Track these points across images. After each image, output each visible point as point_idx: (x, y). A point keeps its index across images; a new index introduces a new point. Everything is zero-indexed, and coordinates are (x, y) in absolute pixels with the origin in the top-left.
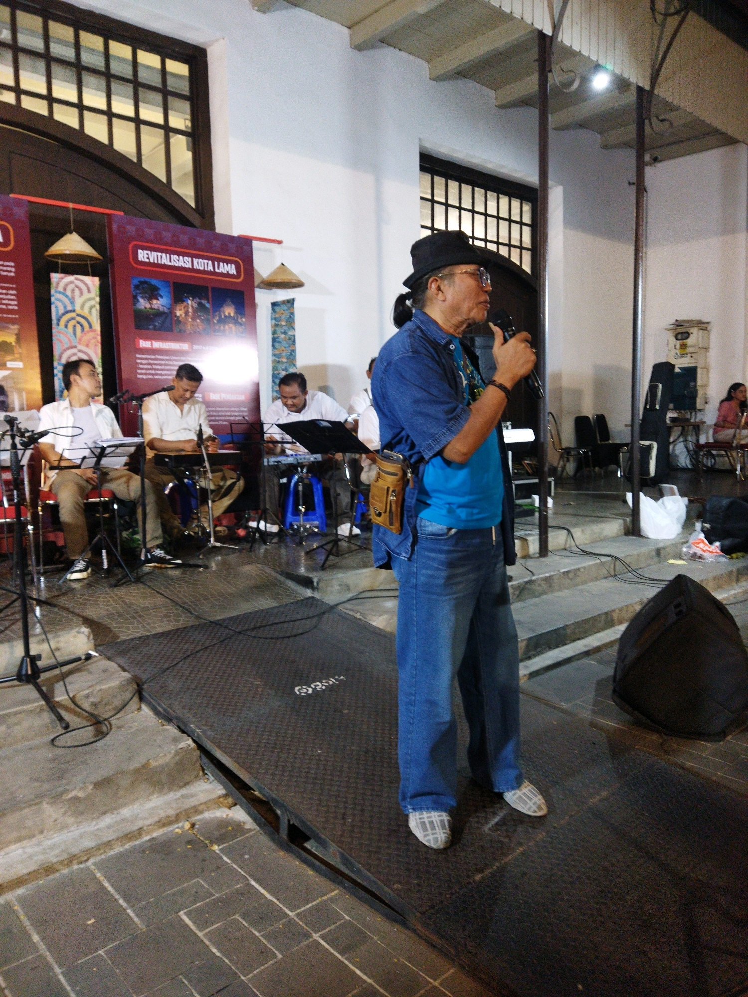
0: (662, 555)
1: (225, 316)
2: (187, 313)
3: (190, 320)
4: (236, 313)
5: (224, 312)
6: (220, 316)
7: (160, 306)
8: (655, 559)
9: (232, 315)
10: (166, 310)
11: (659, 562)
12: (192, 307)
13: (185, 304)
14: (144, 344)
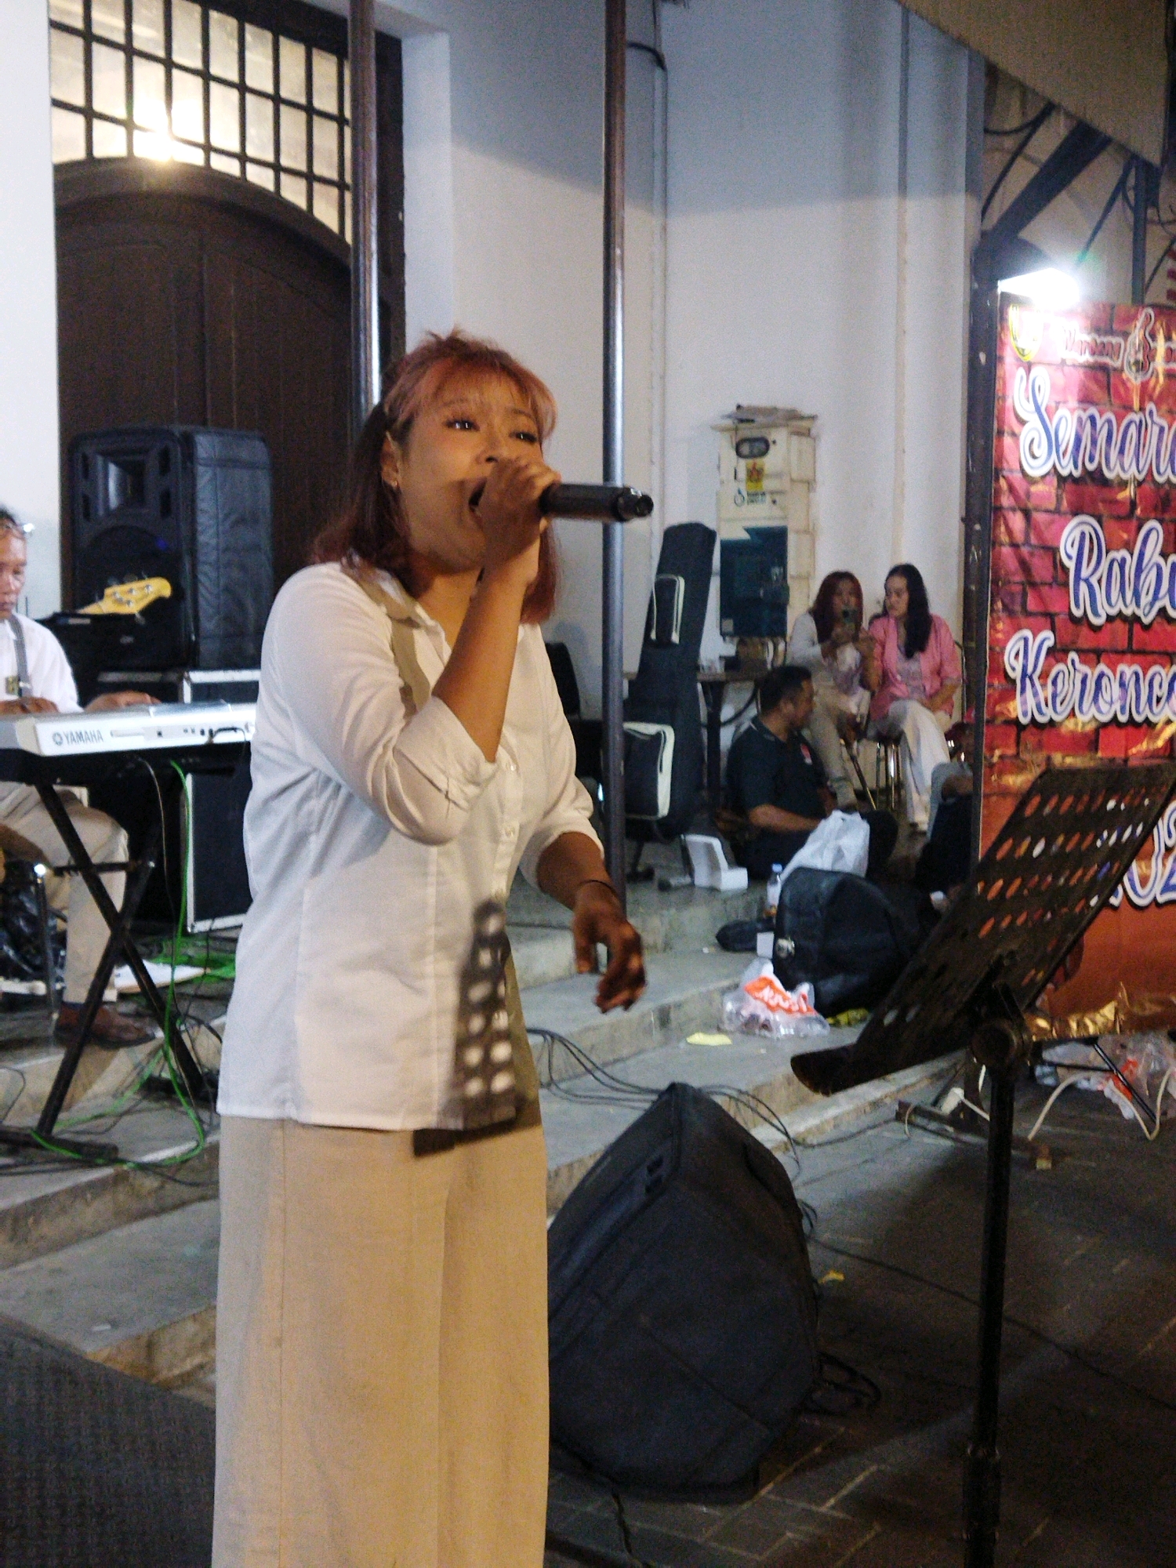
0: (674, 1024)
8: (657, 1035)
11: (666, 1041)
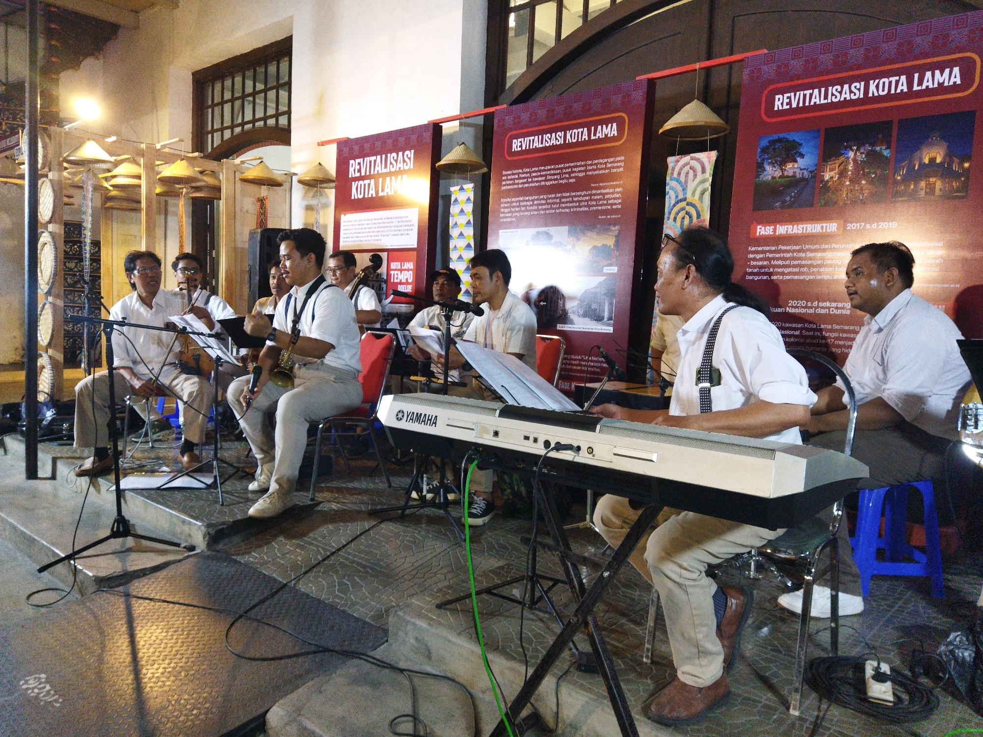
1: (923, 165)
2: (842, 174)
3: (848, 183)
4: (949, 155)
5: (921, 159)
6: (911, 168)
7: (798, 171)
9: (938, 160)
10: (806, 174)
12: (855, 160)
13: (842, 159)
14: (763, 230)
